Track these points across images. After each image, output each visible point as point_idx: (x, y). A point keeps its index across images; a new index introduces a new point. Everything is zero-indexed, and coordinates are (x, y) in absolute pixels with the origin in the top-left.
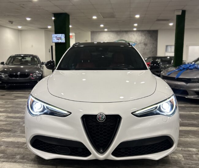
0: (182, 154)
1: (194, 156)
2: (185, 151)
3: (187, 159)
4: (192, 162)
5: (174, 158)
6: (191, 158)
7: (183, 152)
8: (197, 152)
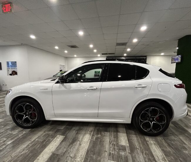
0: (15, 134)
1: (5, 139)
2: (15, 137)
3: (8, 134)
4: (3, 136)
5: (17, 130)
6: (6, 137)
7: (16, 135)
8: (5, 142)
